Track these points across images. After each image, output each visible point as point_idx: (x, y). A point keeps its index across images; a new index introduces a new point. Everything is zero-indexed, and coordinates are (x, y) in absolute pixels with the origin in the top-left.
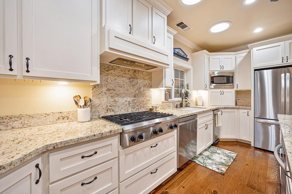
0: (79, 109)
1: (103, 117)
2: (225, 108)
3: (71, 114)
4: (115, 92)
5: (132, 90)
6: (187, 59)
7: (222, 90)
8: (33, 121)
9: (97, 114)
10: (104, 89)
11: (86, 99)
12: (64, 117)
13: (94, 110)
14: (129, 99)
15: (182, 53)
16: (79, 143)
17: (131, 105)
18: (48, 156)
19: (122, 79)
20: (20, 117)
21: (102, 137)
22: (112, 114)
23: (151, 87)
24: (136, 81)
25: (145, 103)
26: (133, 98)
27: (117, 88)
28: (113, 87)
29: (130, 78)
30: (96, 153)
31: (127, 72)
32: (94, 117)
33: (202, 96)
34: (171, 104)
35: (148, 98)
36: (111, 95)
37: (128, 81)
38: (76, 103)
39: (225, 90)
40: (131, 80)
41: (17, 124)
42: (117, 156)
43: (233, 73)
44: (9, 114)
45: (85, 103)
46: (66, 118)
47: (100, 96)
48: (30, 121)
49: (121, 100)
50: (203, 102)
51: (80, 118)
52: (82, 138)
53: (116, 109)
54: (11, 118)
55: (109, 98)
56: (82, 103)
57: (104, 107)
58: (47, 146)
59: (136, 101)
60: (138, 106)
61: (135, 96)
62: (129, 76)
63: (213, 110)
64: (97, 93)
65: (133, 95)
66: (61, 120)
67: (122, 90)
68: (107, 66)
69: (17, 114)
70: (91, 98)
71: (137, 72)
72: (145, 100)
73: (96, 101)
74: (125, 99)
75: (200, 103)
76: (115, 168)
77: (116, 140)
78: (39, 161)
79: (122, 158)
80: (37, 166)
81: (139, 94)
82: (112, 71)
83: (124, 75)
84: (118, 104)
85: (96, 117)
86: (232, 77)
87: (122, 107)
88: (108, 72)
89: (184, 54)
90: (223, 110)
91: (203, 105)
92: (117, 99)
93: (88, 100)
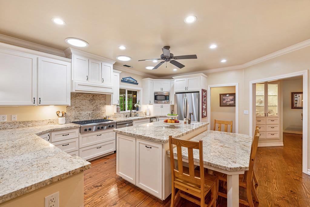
0: (59, 118)
1: (72, 122)
2: (160, 117)
3: (55, 120)
4: (80, 109)
5: (91, 107)
6: (137, 84)
7: (162, 105)
8: (37, 124)
9: (69, 121)
10: (73, 107)
11: (63, 113)
12: (51, 122)
13: (67, 118)
14: (89, 112)
15: (131, 80)
16: (62, 130)
17: (90, 115)
18: (51, 133)
19: (85, 101)
20: (32, 122)
21: (71, 128)
22: (78, 120)
23: (105, 104)
24: (94, 101)
25: (100, 114)
26: (92, 112)
27: (81, 106)
28: (79, 106)
29: (90, 100)
30: (68, 134)
31: (88, 97)
32: (67, 122)
33: (149, 109)
34: (122, 115)
35: (103, 111)
36: (77, 110)
37: (88, 102)
38: (58, 115)
39: (164, 105)
40: (91, 101)
41: (30, 125)
42: (78, 137)
43: (169, 93)
44: (27, 120)
45: (63, 115)
46: (52, 123)
47: (71, 111)
48: (36, 123)
49: (84, 113)
50: (150, 113)
51: (60, 122)
52: (63, 128)
53: (81, 118)
54: (28, 122)
55: (76, 112)
56: (61, 115)
57: (73, 117)
58: (51, 130)
59: (94, 113)
60: (95, 116)
61: (93, 111)
62: (89, 99)
63: (150, 118)
64: (69, 109)
65: (92, 110)
66: (50, 123)
67: (84, 107)
68: (75, 95)
69: (30, 120)
70: (66, 112)
71: (95, 96)
72: (101, 113)
73: (68, 114)
74: (87, 112)
75: (148, 114)
76: (77, 142)
77: (77, 131)
78: (49, 134)
79: (80, 138)
80: (48, 135)
81: (96, 109)
82: (78, 97)
83: (86, 99)
84: (82, 115)
85: (69, 122)
86: (169, 96)
87: (85, 116)
88: (76, 98)
89: (134, 80)
90: (160, 118)
91: (150, 115)
92: (81, 112)
93: (64, 113)
